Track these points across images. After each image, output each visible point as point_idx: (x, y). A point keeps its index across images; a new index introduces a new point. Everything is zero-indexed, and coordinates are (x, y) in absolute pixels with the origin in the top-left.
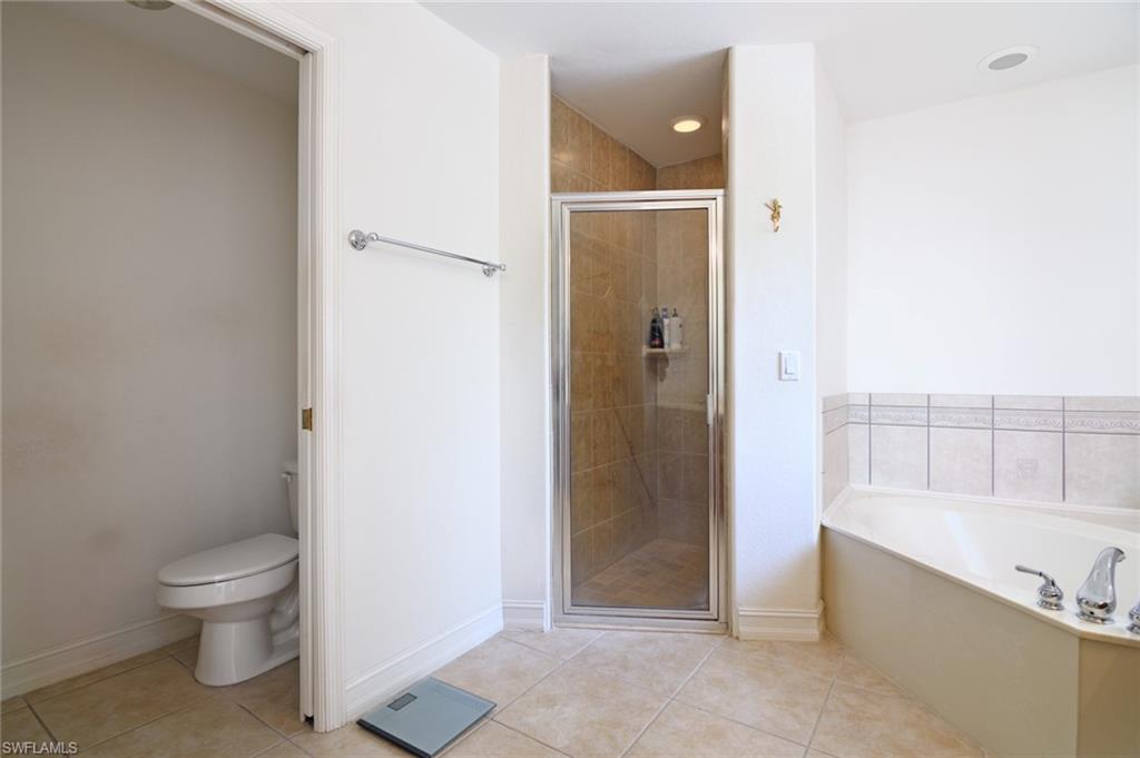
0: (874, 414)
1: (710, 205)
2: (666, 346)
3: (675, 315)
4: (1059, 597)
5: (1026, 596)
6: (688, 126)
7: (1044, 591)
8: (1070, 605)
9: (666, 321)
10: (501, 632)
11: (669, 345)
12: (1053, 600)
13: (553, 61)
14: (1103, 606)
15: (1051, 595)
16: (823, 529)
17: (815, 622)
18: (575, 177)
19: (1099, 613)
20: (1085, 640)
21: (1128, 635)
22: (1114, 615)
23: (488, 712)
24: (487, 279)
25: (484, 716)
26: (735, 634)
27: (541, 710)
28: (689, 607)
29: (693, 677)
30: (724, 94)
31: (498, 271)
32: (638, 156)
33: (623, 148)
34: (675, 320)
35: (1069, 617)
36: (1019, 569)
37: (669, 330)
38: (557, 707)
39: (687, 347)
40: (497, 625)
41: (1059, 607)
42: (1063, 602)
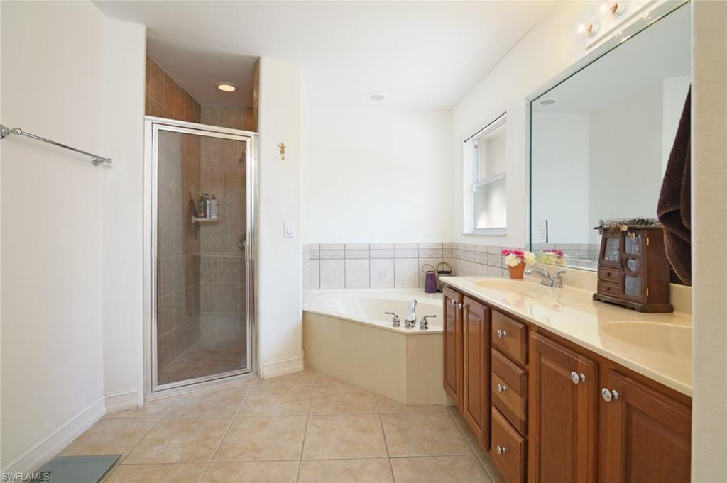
0: (321, 254)
1: (248, 140)
2: (208, 217)
3: (214, 198)
4: (399, 321)
5: (388, 324)
6: (228, 88)
7: (394, 320)
8: (403, 324)
9: (208, 202)
10: (106, 415)
11: (210, 216)
12: (397, 323)
13: (148, 30)
14: (413, 322)
15: (396, 322)
16: (304, 312)
17: (301, 361)
18: (154, 104)
19: (411, 324)
20: (408, 335)
21: (420, 330)
22: (416, 325)
23: (116, 462)
24: (94, 167)
25: (114, 464)
26: (261, 377)
27: (155, 448)
28: (235, 368)
29: (244, 403)
30: (255, 80)
31: (105, 163)
32: (191, 97)
33: (182, 90)
34: (214, 202)
35: (402, 328)
36: (386, 313)
37: (210, 207)
38: (166, 443)
39: (221, 218)
40: (102, 411)
41: (399, 325)
42: (401, 324)
